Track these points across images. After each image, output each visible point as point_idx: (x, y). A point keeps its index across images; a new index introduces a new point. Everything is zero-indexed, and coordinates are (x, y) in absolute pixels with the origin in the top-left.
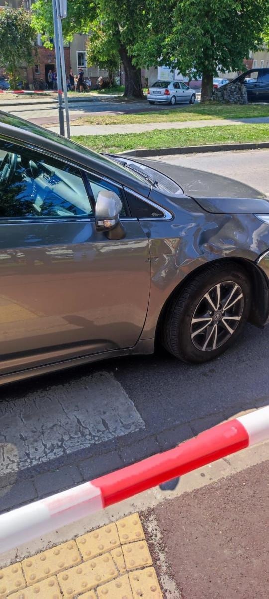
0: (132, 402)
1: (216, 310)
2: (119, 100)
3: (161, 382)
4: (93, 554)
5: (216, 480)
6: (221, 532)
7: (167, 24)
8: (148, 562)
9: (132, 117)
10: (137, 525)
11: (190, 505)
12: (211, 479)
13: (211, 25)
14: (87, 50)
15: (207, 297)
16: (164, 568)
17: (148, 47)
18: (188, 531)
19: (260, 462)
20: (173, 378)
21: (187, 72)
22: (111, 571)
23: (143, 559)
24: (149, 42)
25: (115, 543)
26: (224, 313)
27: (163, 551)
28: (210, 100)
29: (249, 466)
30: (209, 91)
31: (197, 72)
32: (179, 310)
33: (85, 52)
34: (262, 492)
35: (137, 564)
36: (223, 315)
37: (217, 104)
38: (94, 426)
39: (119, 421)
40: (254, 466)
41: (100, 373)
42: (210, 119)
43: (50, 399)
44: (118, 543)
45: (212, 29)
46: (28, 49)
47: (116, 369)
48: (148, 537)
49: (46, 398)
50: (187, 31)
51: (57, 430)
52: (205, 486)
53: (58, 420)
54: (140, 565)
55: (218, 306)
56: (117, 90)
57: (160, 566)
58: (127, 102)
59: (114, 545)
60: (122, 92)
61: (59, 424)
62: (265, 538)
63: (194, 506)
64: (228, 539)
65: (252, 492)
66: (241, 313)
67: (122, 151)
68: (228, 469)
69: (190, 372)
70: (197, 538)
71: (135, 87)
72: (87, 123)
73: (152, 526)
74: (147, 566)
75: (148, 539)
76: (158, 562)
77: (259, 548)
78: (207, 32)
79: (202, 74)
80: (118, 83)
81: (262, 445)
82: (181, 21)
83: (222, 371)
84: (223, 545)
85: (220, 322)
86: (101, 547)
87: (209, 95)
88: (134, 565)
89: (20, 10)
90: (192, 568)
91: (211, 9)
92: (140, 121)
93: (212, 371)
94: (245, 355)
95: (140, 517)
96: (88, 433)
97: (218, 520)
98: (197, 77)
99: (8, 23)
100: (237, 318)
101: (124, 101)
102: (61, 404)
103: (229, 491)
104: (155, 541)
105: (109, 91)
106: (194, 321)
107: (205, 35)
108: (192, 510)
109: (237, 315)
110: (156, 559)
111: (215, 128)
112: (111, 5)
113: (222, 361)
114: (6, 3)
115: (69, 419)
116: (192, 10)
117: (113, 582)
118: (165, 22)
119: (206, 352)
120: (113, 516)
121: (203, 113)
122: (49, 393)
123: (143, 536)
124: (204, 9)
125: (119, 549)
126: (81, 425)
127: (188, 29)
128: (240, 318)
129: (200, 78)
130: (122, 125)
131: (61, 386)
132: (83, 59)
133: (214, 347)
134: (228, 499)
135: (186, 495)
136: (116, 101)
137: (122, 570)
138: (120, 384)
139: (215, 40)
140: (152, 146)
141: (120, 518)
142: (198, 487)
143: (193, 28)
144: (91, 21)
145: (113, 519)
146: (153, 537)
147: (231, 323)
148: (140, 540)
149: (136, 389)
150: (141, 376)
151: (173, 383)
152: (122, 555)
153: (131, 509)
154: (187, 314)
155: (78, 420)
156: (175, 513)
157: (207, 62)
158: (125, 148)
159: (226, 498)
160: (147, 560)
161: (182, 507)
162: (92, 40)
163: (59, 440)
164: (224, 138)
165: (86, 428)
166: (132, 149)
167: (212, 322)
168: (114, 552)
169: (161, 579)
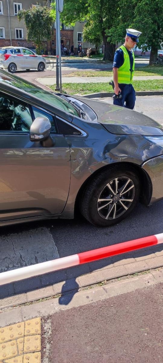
0: (56, 248)
1: (115, 194)
2: (100, 62)
3: (78, 236)
4: (6, 340)
5: (94, 301)
6: (88, 335)
7: (130, 17)
8: (38, 349)
9: (105, 72)
10: (38, 325)
11: (74, 316)
12: (92, 300)
13: (158, 17)
14: (83, 31)
15: (108, 186)
16: (47, 354)
17: (118, 30)
18: (68, 332)
19: (126, 292)
20: (86, 234)
21: (142, 46)
22: (14, 352)
23: (35, 347)
24: (118, 27)
25: (21, 334)
26: (121, 196)
27: (50, 343)
28: (155, 63)
29: (118, 295)
30: (155, 58)
31: (148, 46)
32: (89, 193)
33: (82, 33)
34: (122, 312)
35: (31, 349)
36: (121, 198)
37: (159, 66)
38: (30, 260)
39: (45, 259)
40: (122, 295)
41: (42, 228)
42: (153, 75)
43: (8, 241)
44: (23, 335)
45: (159, 19)
46: (48, 31)
47: (52, 226)
48: (43, 332)
49: (5, 241)
50: (143, 21)
51: (7, 261)
52: (87, 304)
53: (9, 255)
54: (32, 350)
55: (117, 192)
56: (99, 56)
57: (45, 352)
58: (105, 63)
59: (20, 336)
60: (102, 57)
61: (9, 257)
62: (115, 342)
63: (77, 316)
64: (92, 340)
65: (116, 311)
66: (133, 197)
67: (92, 93)
68: (105, 295)
69: (98, 232)
70: (73, 337)
71: (110, 54)
72: (76, 76)
73: (47, 326)
74: (36, 352)
75: (43, 334)
76: (44, 349)
77: (110, 348)
78: (155, 22)
79: (151, 47)
80: (101, 52)
81: (130, 282)
82: (139, 15)
83: (117, 233)
84: (88, 343)
85: (118, 202)
86: (12, 336)
87: (155, 60)
88: (28, 350)
89: (45, 7)
90: (64, 356)
91: (159, 7)
92: (108, 75)
93: (111, 232)
94: (135, 224)
95: (41, 320)
96: (25, 264)
97: (89, 327)
98: (148, 49)
99: (37, 14)
100: (131, 200)
101: (102, 63)
102: (13, 245)
103: (102, 309)
104: (47, 336)
105: (95, 57)
106: (99, 200)
107: (154, 23)
108: (75, 319)
109: (130, 198)
110: (43, 347)
111: (154, 81)
112: (97, 4)
113: (119, 226)
114: (37, 3)
115: (16, 254)
116: (146, 7)
117: (13, 359)
118: (129, 15)
119: (108, 220)
120: (25, 317)
121: (149, 71)
122: (8, 238)
123: (40, 332)
124: (154, 7)
125: (22, 339)
126: (22, 259)
127: (143, 20)
128: (132, 200)
129: (149, 50)
130: (97, 78)
131: (16, 234)
132: (81, 37)
133: (114, 217)
134: (99, 314)
135: (74, 308)
136: (98, 63)
137: (20, 352)
138: (52, 236)
139: (160, 27)
140: (110, 91)
141: (29, 319)
142: (83, 305)
143: (146, 19)
144: (86, 14)
145: (25, 319)
146: (46, 333)
147: (126, 204)
148: (37, 335)
149: (61, 239)
150: (66, 232)
151: (85, 238)
152: (23, 343)
153: (37, 314)
154: (95, 196)
155: (21, 255)
156: (63, 320)
157: (154, 40)
158: (94, 91)
159: (98, 313)
160: (38, 348)
161: (69, 316)
162: (86, 26)
163: (6, 267)
164: (158, 87)
165: (24, 261)
166: (98, 92)
167: (113, 202)
168: (19, 340)
169: (43, 360)
